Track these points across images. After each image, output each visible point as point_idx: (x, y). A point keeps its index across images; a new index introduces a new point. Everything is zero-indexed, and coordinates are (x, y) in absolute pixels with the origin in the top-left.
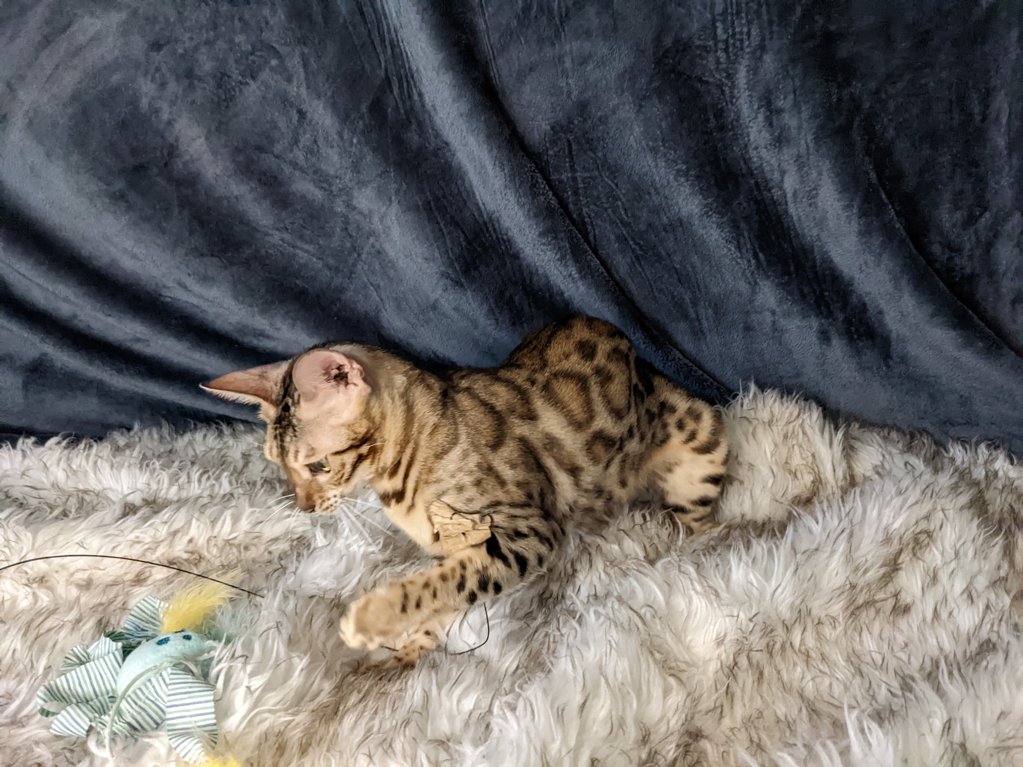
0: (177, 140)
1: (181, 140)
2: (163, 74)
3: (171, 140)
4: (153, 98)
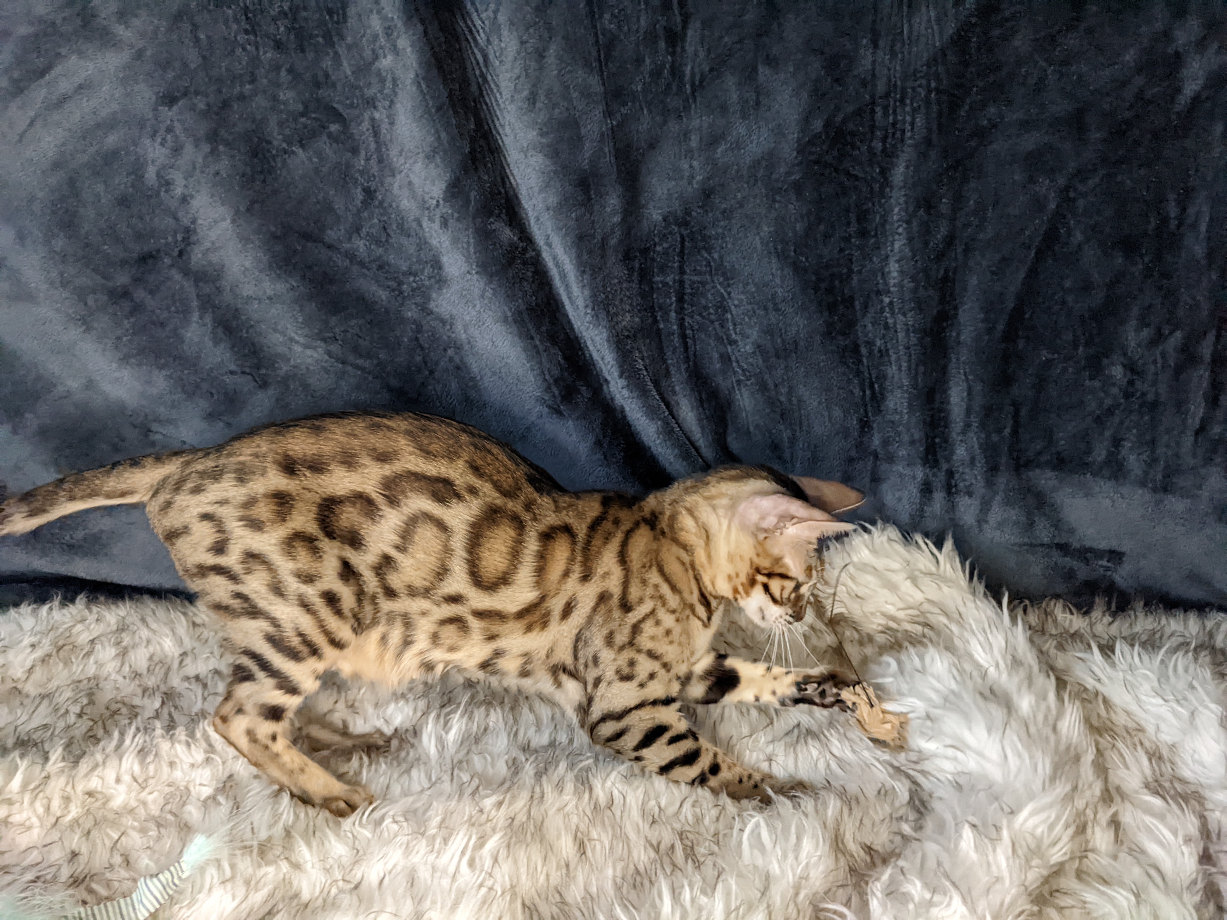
0: (194, 222)
1: (200, 222)
2: (176, 137)
3: (186, 221)
4: (164, 167)
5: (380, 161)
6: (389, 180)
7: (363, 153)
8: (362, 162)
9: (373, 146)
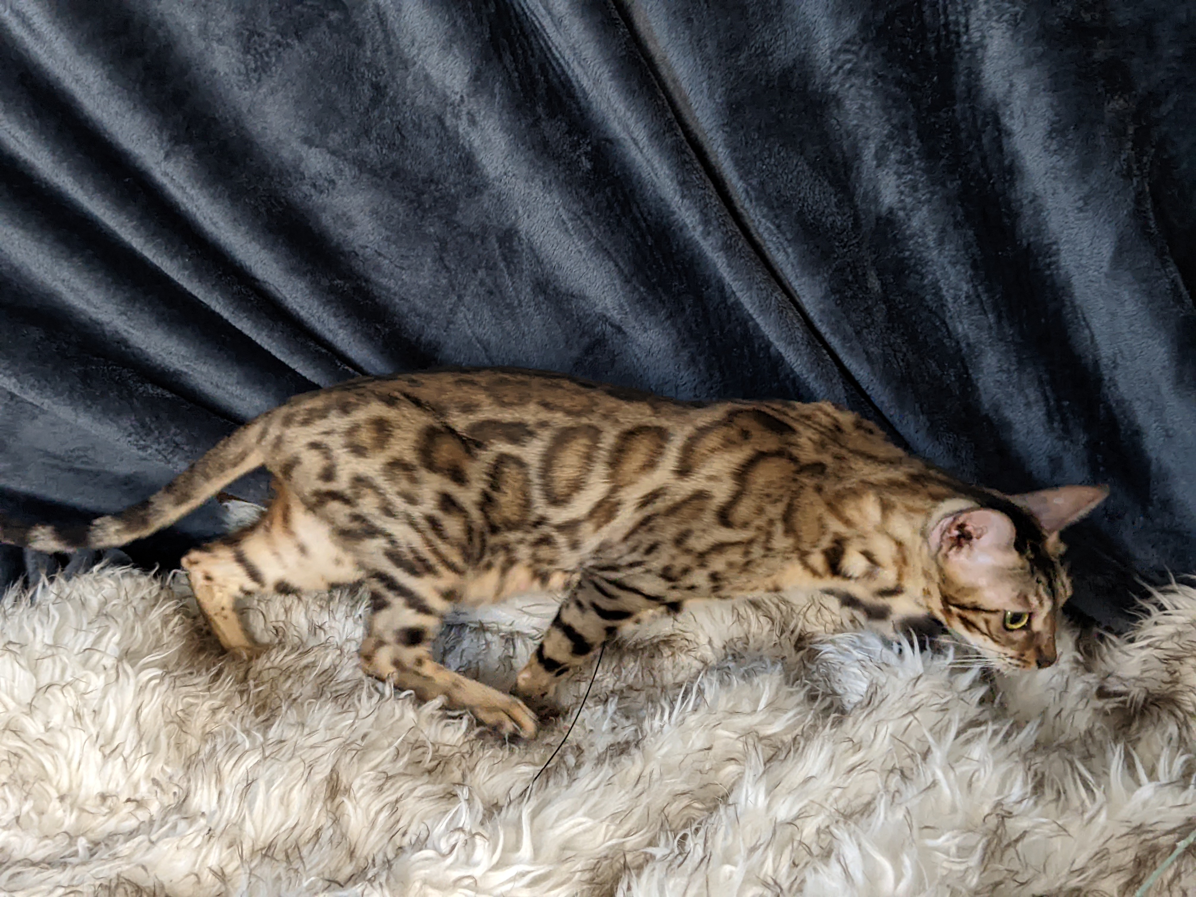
6: (400, 74)
7: (369, 45)
8: (368, 54)
9: (380, 36)
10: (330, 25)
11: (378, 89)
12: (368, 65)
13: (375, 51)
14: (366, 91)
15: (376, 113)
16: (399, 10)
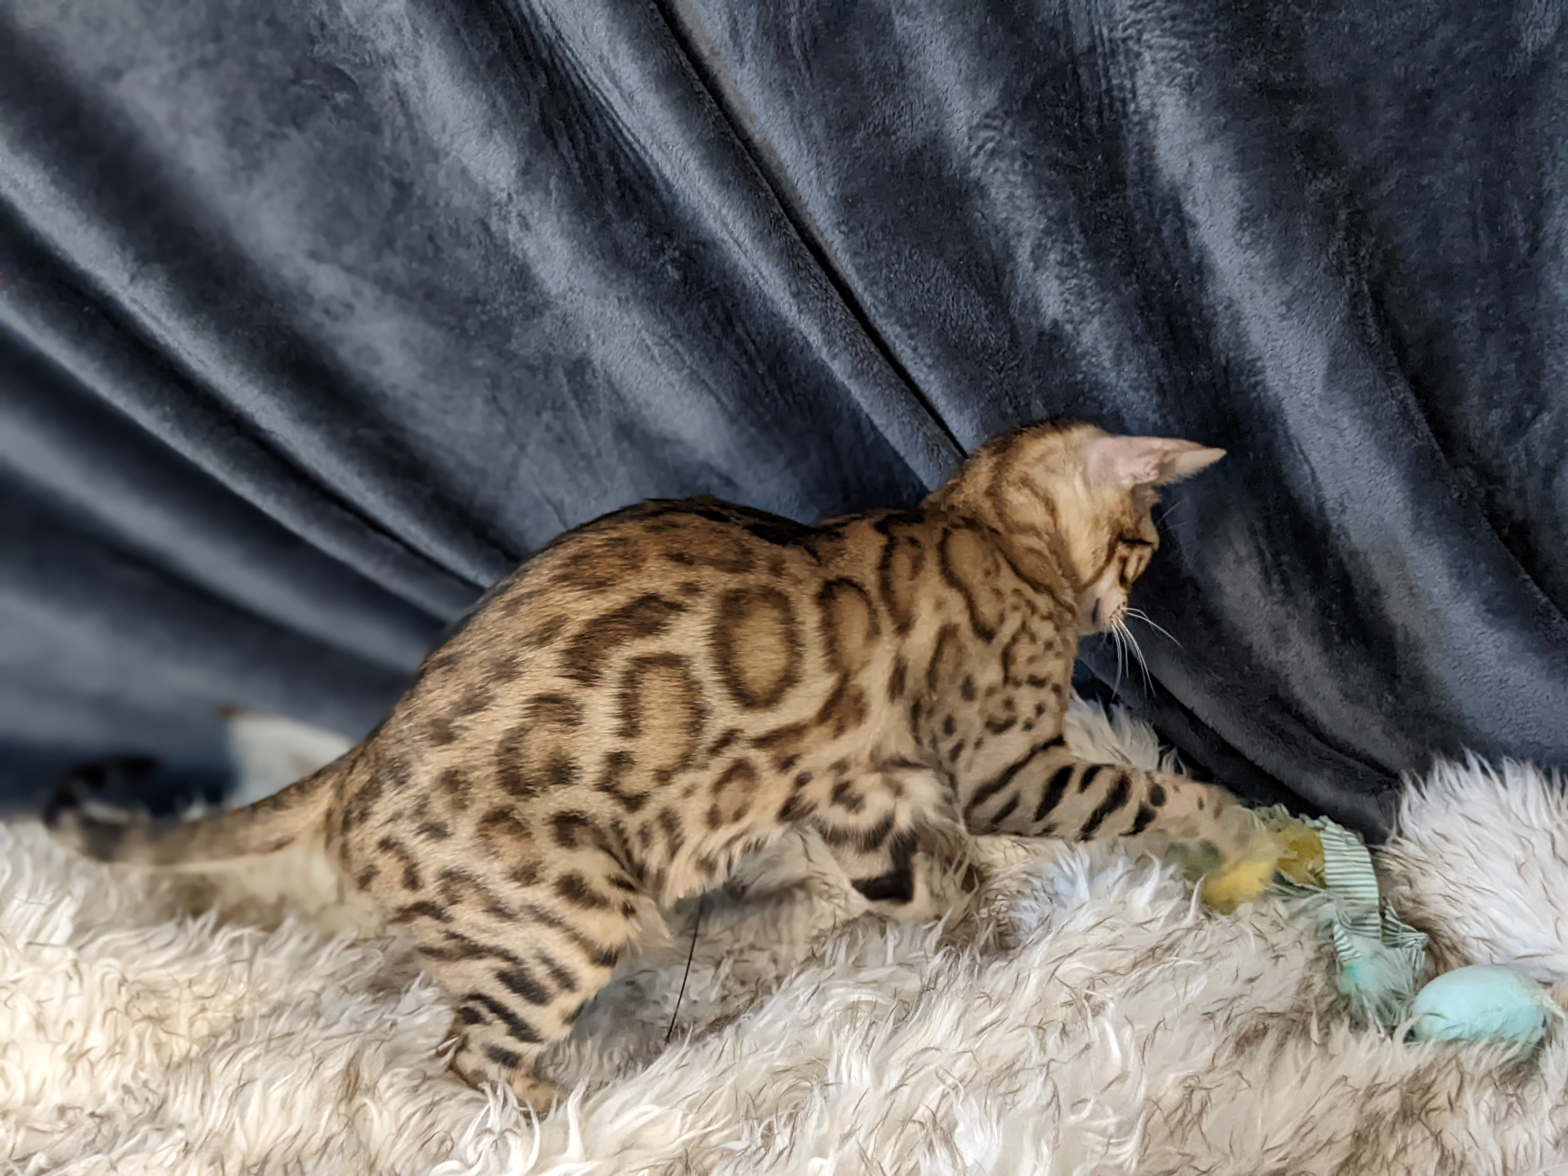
5: (414, 142)
6: (429, 167)
7: (387, 134)
8: (388, 144)
9: (401, 120)
10: (336, 108)
11: (402, 188)
12: (388, 159)
13: (395, 140)
14: (387, 191)
15: (401, 218)
16: (423, 88)
